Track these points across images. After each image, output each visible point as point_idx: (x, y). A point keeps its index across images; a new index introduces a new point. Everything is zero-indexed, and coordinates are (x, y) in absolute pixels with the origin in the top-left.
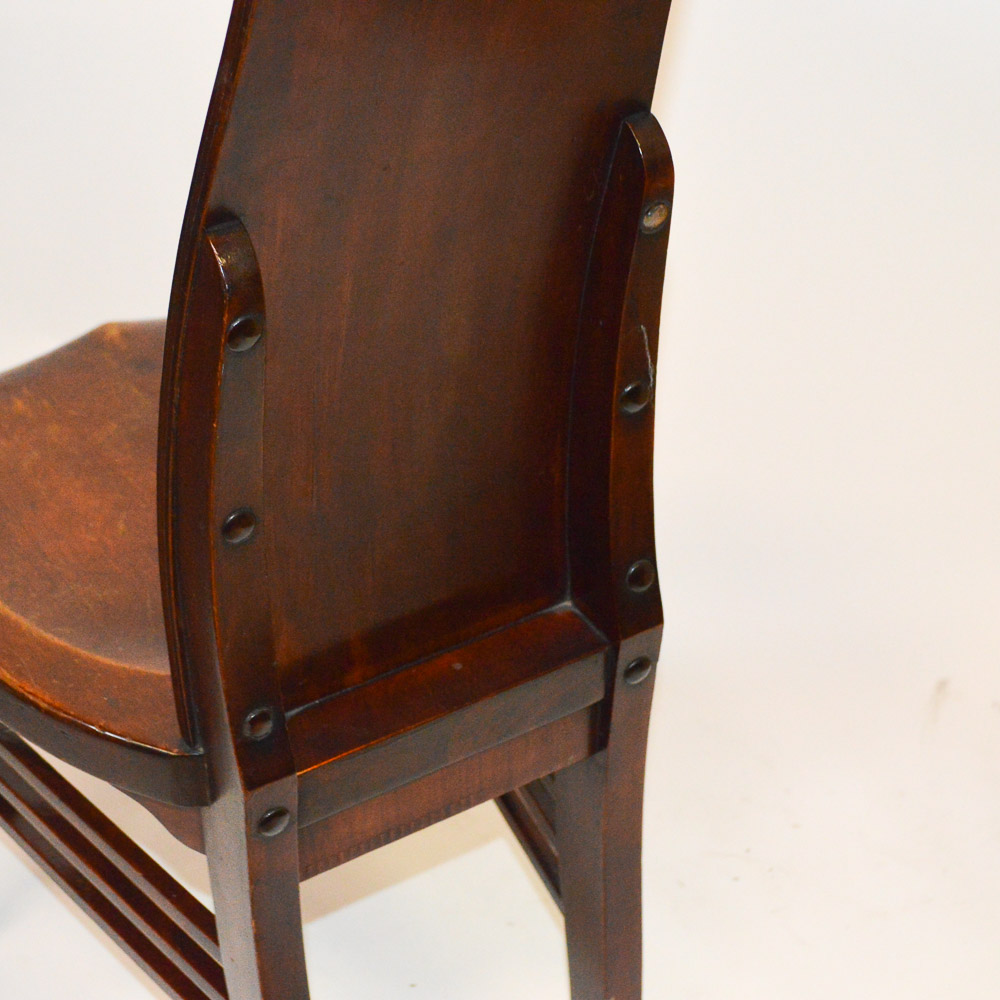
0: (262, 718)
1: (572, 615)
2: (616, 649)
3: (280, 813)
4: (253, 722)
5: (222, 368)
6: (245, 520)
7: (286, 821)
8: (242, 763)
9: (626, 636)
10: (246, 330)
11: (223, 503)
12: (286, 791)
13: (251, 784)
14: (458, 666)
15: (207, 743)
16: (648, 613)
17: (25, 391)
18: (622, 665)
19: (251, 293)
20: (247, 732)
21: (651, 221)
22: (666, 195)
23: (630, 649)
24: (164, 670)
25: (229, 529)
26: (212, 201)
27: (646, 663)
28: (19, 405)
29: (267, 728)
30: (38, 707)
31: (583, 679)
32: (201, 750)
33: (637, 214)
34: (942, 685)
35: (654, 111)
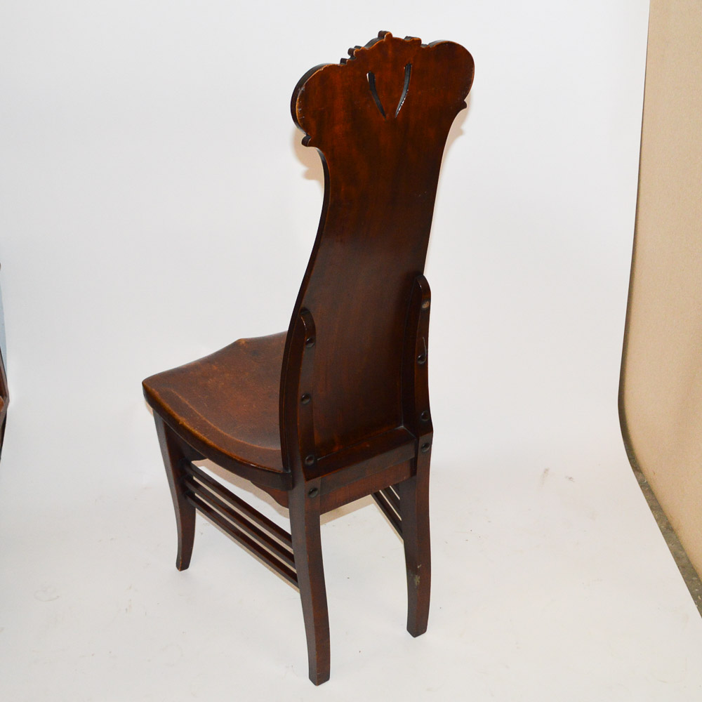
0: (310, 459)
1: (404, 429)
2: (418, 440)
3: (315, 490)
4: (308, 460)
5: (304, 352)
6: (307, 396)
7: (317, 492)
8: (305, 472)
9: (421, 435)
10: (311, 341)
11: (301, 392)
12: (317, 482)
13: (307, 479)
14: (368, 446)
15: (292, 469)
16: (428, 428)
17: (216, 363)
18: (420, 445)
19: (312, 330)
20: (306, 462)
21: (425, 306)
22: (429, 299)
23: (422, 440)
24: (279, 448)
25: (303, 399)
26: (303, 304)
27: (428, 445)
28: (215, 368)
29: (312, 462)
30: (236, 460)
31: (406, 451)
32: (290, 471)
33: (420, 304)
34: (546, 471)
35: (424, 275)
